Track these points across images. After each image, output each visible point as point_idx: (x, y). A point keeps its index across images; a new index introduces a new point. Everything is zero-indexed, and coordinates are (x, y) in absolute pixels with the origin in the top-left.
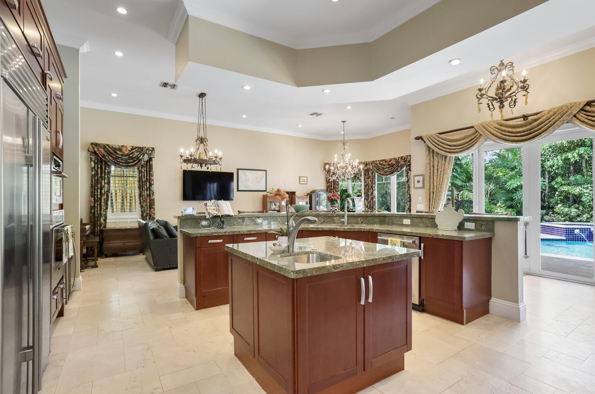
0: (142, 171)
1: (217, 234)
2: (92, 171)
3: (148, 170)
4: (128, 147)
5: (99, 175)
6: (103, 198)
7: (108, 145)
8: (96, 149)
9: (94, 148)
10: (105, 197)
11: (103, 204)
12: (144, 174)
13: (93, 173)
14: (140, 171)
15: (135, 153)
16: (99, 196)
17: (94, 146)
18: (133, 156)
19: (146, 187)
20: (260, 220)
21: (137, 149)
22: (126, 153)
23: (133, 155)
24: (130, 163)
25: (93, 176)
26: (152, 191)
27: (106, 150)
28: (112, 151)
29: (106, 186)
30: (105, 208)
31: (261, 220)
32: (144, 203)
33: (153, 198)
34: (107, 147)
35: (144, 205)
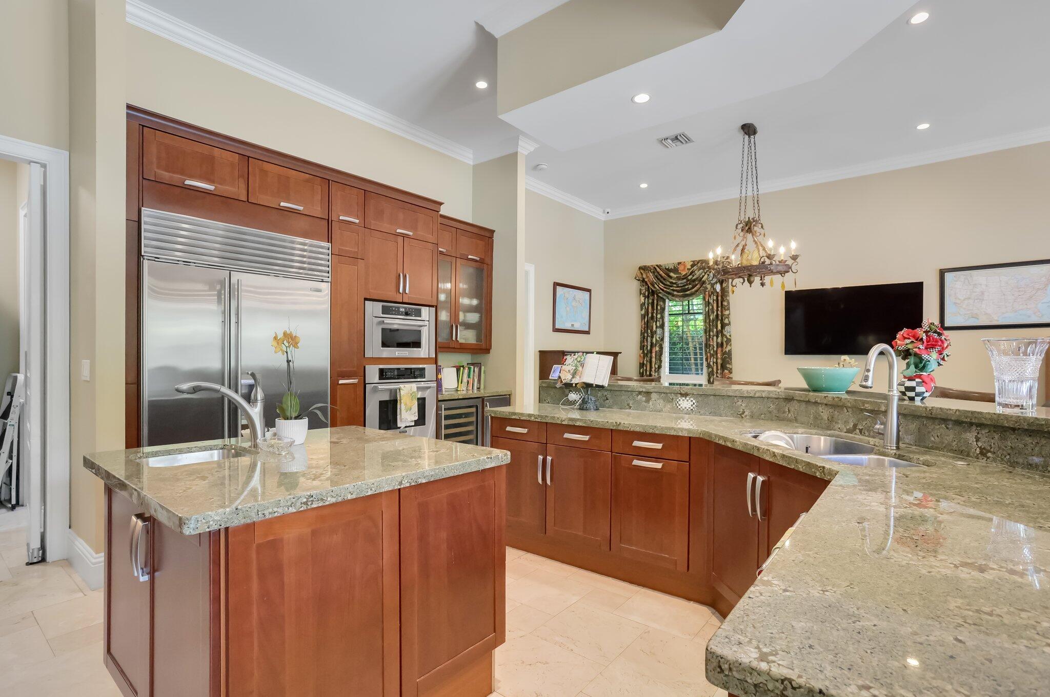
0: (709, 303)
1: (517, 418)
2: (642, 310)
3: (720, 298)
4: (687, 263)
5: (650, 315)
6: (654, 351)
7: (659, 266)
8: (644, 276)
9: (642, 274)
10: (657, 349)
11: (654, 360)
12: (713, 307)
13: (643, 312)
14: (707, 303)
15: (696, 272)
16: (649, 348)
17: (642, 271)
18: (694, 278)
19: (715, 330)
20: (687, 401)
21: (699, 265)
22: (684, 273)
23: (693, 276)
24: (688, 290)
25: (643, 317)
26: (726, 337)
27: (656, 274)
28: (663, 275)
29: (659, 331)
30: (657, 366)
31: (690, 401)
32: (712, 360)
33: (727, 350)
34: (658, 269)
35: (711, 363)
